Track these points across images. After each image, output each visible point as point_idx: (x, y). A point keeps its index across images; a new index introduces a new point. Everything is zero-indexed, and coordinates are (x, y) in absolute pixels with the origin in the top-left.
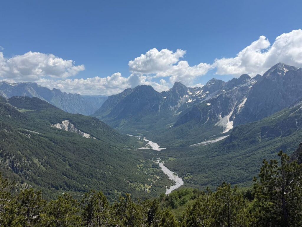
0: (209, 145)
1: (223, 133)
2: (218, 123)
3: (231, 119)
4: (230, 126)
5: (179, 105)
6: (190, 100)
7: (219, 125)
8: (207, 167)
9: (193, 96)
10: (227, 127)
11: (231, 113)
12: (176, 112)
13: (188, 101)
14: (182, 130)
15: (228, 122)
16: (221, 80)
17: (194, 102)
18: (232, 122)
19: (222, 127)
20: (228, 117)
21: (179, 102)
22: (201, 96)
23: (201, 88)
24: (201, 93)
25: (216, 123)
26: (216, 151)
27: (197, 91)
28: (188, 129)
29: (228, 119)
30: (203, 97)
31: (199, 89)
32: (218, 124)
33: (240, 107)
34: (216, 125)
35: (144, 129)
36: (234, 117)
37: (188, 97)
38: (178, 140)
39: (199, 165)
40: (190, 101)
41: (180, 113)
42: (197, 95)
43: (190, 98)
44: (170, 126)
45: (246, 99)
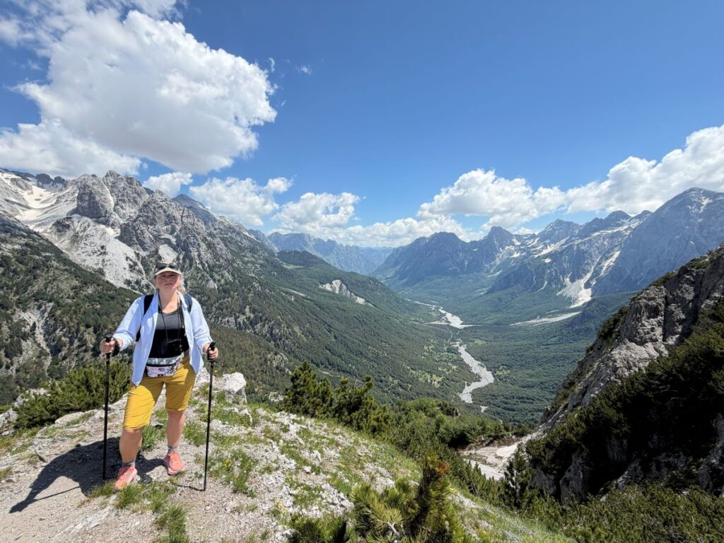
0: (544, 326)
1: (570, 307)
2: (563, 290)
3: (587, 285)
4: (586, 297)
5: (498, 261)
6: (517, 253)
7: (564, 295)
8: (536, 360)
9: (522, 247)
10: (580, 299)
11: (589, 275)
12: (492, 271)
13: (512, 255)
14: (500, 299)
15: (581, 289)
16: (573, 223)
17: (523, 256)
18: (590, 290)
19: (570, 298)
20: (583, 282)
21: (498, 257)
22: (535, 247)
23: (537, 234)
24: (535, 243)
25: (560, 291)
26: (555, 337)
27: (529, 239)
28: (510, 299)
29: (583, 286)
30: (538, 248)
31: (533, 236)
32: (563, 292)
33: (606, 266)
35: (441, 295)
36: (594, 283)
37: (513, 249)
38: (492, 314)
39: (523, 355)
40: (516, 255)
41: (498, 273)
42: (529, 246)
43: (516, 250)
44: (481, 292)
45: (618, 253)
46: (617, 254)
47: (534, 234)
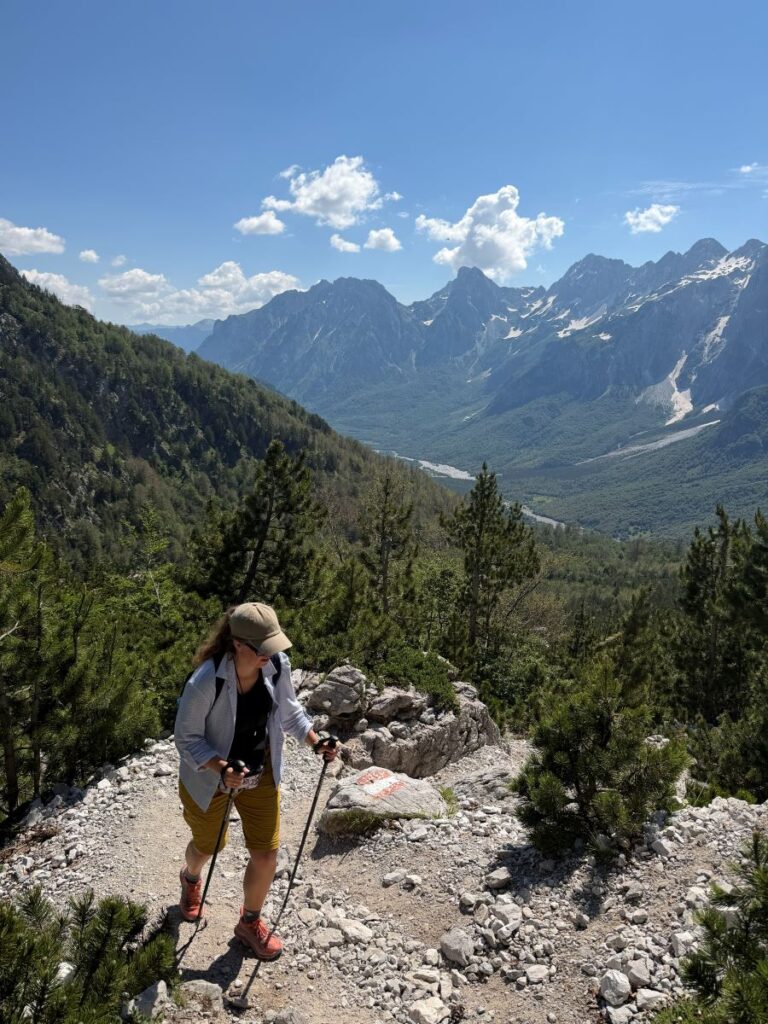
1: (667, 424)
2: (642, 395)
3: (682, 384)
4: (684, 403)
5: (479, 347)
6: (514, 330)
7: (648, 402)
8: (695, 505)
9: (523, 317)
10: (676, 407)
11: (680, 364)
12: (471, 370)
13: (507, 334)
14: (528, 421)
15: (673, 391)
16: (621, 262)
17: (534, 334)
18: (688, 391)
19: (659, 407)
20: (673, 376)
21: (479, 339)
22: (554, 315)
23: (547, 288)
24: (549, 305)
25: (637, 395)
26: (693, 467)
27: (533, 298)
28: (549, 418)
29: (674, 384)
30: (562, 317)
31: (540, 293)
32: (644, 397)
33: (708, 344)
34: (637, 401)
35: (379, 426)
36: (694, 378)
37: (506, 320)
38: (522, 451)
39: (661, 502)
40: (514, 334)
41: (487, 374)
42: (538, 313)
43: (511, 323)
44: (466, 414)
45: (726, 319)
46: (724, 321)
47: (541, 288)
